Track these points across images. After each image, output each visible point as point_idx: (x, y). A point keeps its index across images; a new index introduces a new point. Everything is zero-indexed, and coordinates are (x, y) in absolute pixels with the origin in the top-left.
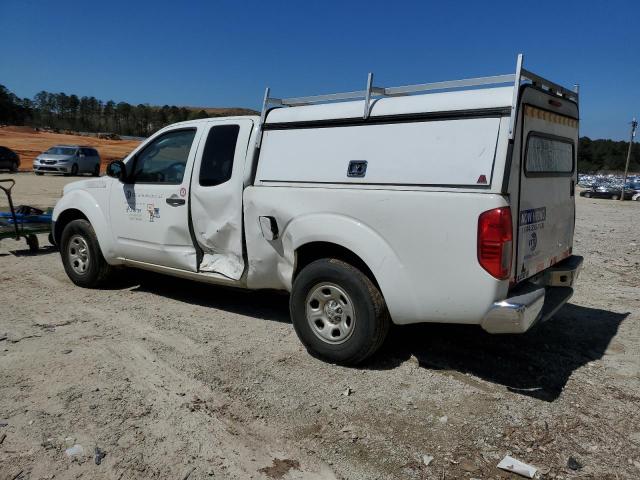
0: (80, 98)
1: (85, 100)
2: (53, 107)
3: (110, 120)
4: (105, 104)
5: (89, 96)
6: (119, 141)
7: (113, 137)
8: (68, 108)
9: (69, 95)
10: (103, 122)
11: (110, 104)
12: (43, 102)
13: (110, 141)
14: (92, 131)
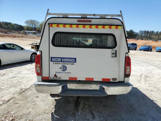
0: (149, 31)
1: (151, 32)
2: (143, 34)
3: (157, 36)
4: (156, 32)
5: (152, 31)
6: (158, 42)
7: (156, 41)
8: (146, 34)
9: (147, 31)
10: (155, 37)
11: (157, 32)
12: (141, 33)
13: (155, 42)
14: (151, 39)
